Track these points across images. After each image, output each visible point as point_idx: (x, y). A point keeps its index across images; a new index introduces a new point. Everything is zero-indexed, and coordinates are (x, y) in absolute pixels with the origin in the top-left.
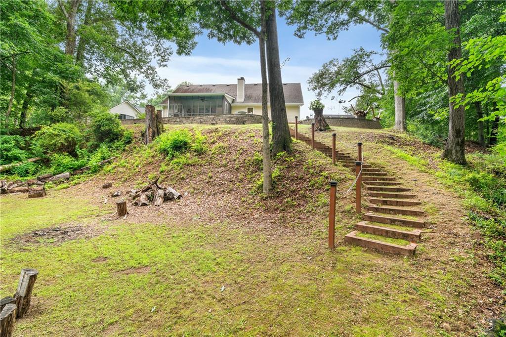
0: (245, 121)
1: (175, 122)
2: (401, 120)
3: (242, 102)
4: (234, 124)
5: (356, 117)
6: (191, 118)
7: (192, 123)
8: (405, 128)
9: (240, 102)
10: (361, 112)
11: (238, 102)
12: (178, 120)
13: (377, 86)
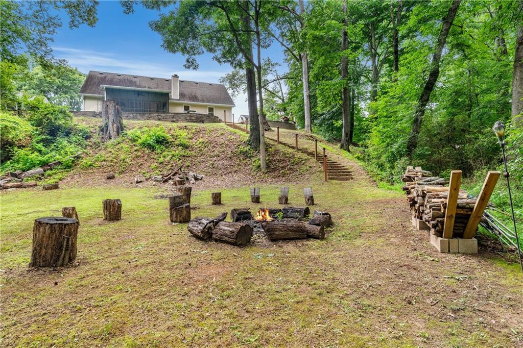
0: (204, 120)
1: (127, 117)
2: (309, 124)
3: (178, 100)
4: (195, 122)
5: (283, 121)
6: (147, 115)
7: (148, 119)
8: (311, 130)
9: (176, 100)
10: (286, 118)
11: (174, 99)
12: (131, 115)
13: (278, 92)
